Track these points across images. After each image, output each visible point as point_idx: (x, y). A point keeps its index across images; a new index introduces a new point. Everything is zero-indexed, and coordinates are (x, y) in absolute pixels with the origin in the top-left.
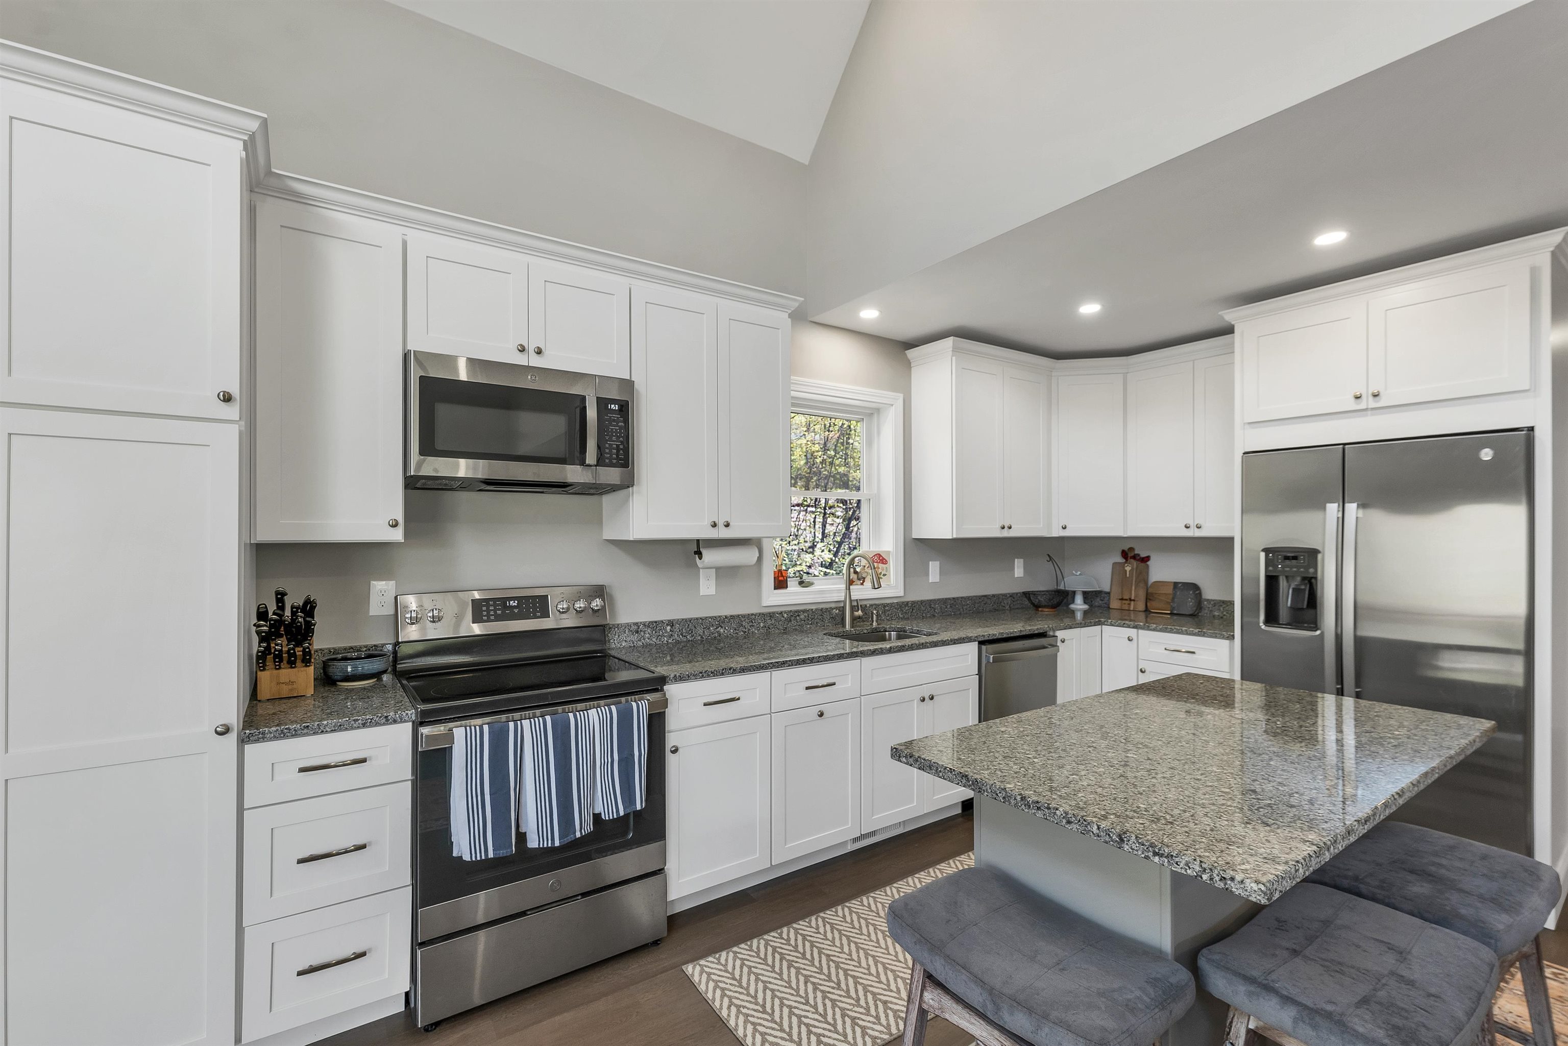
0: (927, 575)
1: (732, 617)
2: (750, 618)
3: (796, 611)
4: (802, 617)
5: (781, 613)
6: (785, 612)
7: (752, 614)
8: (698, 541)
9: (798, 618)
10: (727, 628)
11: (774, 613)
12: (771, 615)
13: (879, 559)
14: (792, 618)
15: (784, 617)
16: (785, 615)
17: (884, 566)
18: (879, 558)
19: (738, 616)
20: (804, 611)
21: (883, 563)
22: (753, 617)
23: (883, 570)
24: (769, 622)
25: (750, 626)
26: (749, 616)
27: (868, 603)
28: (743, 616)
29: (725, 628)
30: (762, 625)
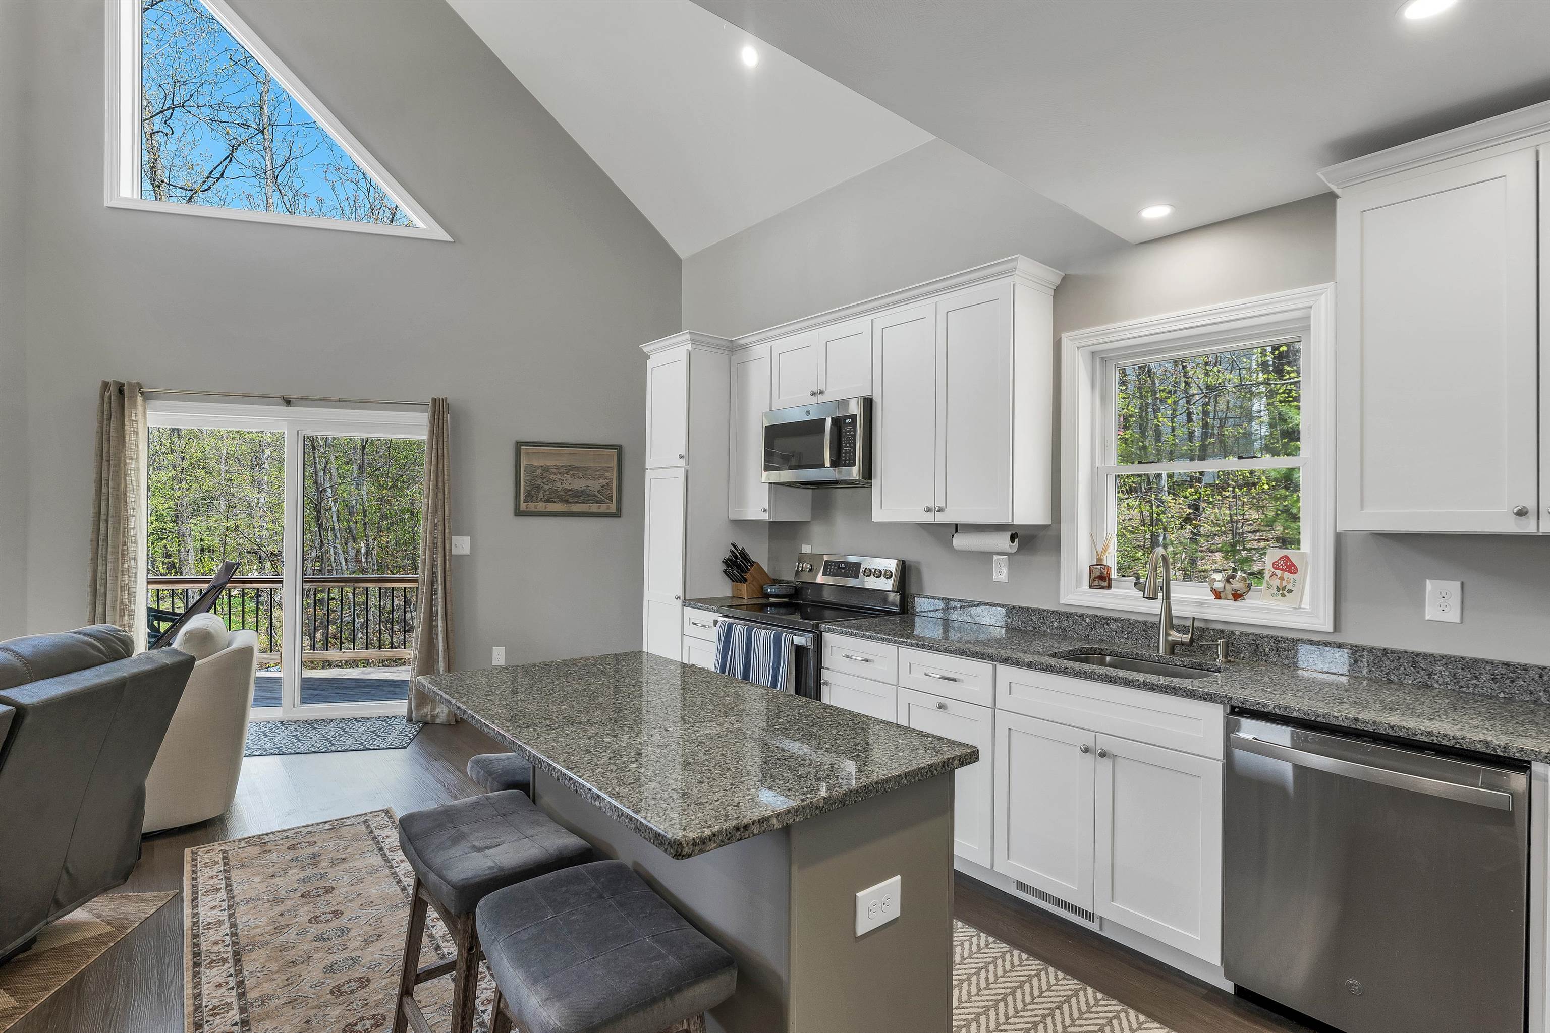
0: (1423, 606)
1: (1021, 608)
2: (1042, 613)
3: (1104, 618)
4: (1113, 626)
5: (1082, 615)
6: (1088, 616)
7: (1044, 610)
8: (956, 525)
9: (1106, 626)
10: (1015, 619)
11: (1071, 614)
12: (1068, 615)
13: (1286, 565)
14: (1098, 625)
15: (1085, 621)
16: (1088, 620)
17: (1291, 576)
18: (1287, 562)
19: (1028, 608)
20: (1116, 620)
21: (1290, 572)
22: (1045, 613)
23: (1288, 582)
24: (1066, 624)
25: (1042, 623)
26: (1040, 611)
27: (1238, 630)
28: (1034, 610)
29: (1013, 619)
30: (1056, 624)
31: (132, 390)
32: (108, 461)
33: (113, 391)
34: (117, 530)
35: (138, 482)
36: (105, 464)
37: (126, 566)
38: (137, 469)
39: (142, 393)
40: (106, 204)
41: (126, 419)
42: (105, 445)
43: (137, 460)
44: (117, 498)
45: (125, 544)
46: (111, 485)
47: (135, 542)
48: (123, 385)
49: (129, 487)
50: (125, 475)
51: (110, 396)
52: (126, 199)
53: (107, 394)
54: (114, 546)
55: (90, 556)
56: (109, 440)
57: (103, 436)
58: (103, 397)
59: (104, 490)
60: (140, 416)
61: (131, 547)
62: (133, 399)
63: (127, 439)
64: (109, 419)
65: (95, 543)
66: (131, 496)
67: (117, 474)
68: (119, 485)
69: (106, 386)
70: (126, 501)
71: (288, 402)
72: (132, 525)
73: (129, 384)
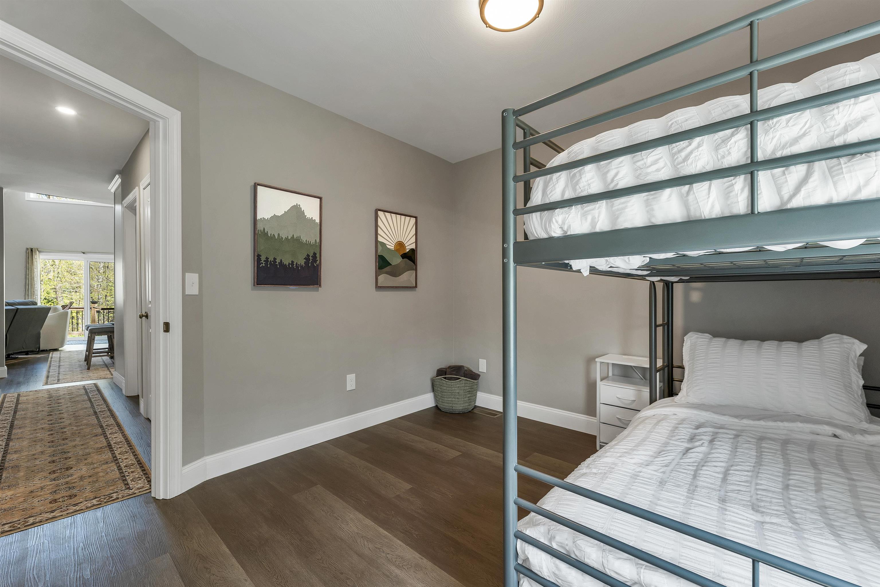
31: (35, 250)
32: (28, 269)
33: (30, 250)
34: (31, 288)
35: (37, 275)
36: (27, 270)
37: (34, 297)
38: (37, 271)
39: (38, 251)
40: (26, 199)
41: (33, 258)
42: (27, 265)
43: (37, 269)
44: (31, 279)
45: (34, 292)
46: (29, 275)
47: (37, 291)
48: (32, 249)
49: (35, 276)
50: (34, 273)
51: (29, 252)
52: (32, 198)
53: (28, 251)
54: (30, 292)
55: (23, 294)
56: (28, 264)
57: (27, 262)
58: (26, 252)
59: (27, 277)
60: (38, 257)
61: (36, 292)
62: (35, 252)
63: (34, 263)
64: (28, 258)
65: (25, 291)
66: (35, 279)
67: (31, 272)
68: (32, 275)
69: (27, 249)
70: (34, 280)
71: (84, 253)
72: (36, 286)
73: (34, 248)
